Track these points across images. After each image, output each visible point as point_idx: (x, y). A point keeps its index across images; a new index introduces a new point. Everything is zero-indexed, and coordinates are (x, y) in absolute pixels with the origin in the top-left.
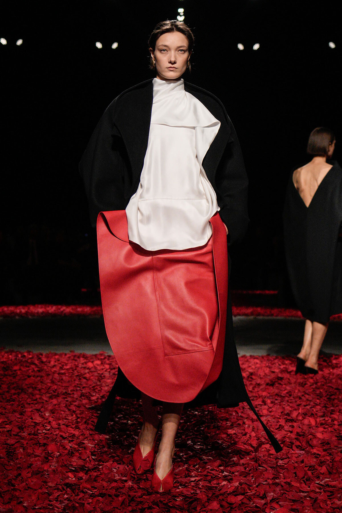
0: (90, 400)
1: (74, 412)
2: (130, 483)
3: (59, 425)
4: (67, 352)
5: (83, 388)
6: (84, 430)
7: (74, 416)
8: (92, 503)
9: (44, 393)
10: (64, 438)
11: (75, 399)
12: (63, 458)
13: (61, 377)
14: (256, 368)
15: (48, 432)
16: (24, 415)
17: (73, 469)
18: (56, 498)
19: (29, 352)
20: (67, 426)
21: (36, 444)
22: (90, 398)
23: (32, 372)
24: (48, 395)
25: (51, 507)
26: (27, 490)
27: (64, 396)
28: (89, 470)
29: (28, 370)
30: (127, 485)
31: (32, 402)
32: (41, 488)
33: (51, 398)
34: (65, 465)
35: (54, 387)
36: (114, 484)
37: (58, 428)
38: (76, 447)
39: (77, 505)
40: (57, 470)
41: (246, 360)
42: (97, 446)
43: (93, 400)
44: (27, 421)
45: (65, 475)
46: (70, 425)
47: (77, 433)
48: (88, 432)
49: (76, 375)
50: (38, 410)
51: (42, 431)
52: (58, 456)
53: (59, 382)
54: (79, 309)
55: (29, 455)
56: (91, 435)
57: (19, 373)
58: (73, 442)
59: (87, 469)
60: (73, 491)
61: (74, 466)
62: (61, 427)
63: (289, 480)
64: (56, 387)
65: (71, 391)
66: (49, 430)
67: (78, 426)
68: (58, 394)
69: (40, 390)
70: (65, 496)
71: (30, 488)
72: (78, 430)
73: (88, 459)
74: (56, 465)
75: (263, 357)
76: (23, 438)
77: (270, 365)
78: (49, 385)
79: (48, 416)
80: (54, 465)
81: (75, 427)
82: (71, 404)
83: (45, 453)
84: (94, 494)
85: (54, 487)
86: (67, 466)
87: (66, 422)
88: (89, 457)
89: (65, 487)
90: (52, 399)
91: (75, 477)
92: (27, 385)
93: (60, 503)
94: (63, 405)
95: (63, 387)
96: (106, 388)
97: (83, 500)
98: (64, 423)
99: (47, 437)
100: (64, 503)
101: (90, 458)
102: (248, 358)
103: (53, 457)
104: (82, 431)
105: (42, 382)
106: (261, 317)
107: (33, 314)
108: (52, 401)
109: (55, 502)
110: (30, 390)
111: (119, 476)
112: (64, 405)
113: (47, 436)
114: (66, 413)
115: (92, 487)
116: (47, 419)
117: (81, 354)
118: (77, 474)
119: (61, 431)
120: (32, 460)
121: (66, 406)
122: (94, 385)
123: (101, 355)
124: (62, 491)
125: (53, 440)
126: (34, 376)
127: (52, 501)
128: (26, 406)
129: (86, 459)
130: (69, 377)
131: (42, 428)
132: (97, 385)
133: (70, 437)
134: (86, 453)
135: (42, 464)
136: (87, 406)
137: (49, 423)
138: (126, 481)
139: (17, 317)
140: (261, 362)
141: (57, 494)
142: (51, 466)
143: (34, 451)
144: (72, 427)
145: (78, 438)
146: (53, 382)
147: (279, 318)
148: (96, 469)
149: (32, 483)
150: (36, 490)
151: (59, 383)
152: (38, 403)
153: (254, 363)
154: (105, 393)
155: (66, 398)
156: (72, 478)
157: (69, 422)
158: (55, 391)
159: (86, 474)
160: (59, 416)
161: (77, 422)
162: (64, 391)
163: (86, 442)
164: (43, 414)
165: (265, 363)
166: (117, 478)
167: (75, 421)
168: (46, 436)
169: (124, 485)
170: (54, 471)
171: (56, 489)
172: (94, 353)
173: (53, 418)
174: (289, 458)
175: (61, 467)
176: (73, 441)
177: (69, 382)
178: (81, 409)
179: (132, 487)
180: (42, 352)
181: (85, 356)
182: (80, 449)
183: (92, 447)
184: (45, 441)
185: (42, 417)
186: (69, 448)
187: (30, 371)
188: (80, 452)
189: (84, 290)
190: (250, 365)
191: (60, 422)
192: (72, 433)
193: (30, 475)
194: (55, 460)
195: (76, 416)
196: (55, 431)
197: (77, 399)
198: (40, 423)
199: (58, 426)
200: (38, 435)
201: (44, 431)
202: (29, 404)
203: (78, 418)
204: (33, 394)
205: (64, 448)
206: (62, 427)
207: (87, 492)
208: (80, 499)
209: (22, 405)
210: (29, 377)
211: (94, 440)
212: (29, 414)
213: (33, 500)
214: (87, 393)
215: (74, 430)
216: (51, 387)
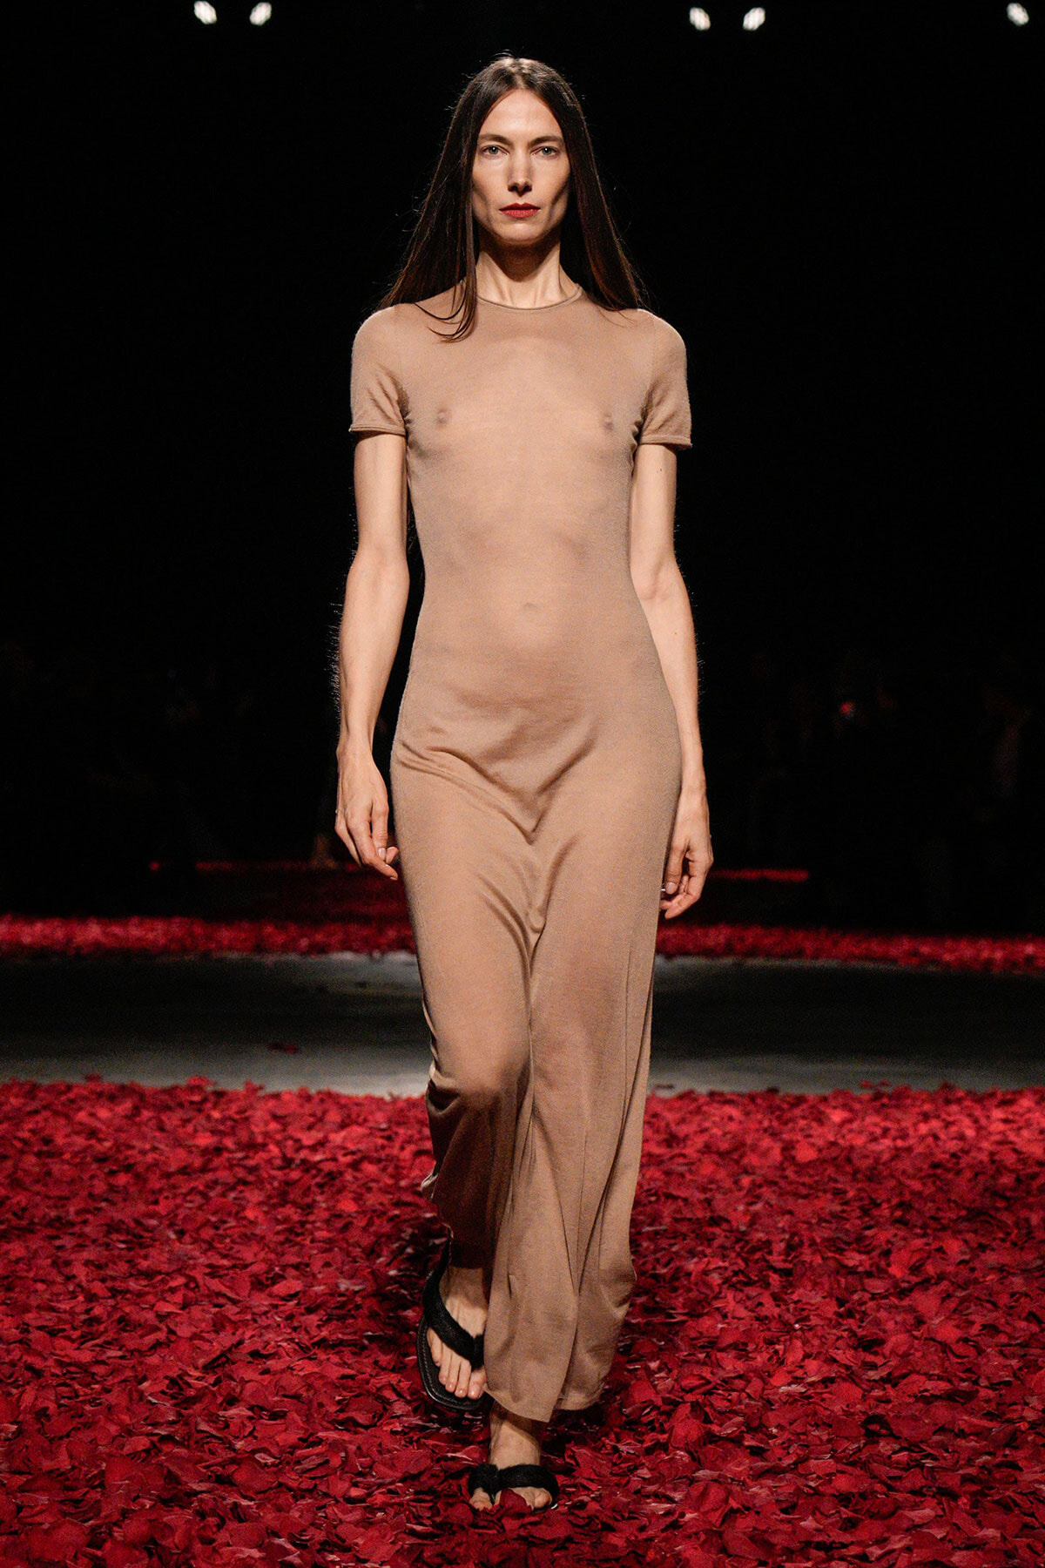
3: (25, 1329)
4: (76, 1079)
7: (81, 1298)
12: (28, 1442)
13: (45, 1165)
14: (725, 1134)
20: (53, 1333)
27: (49, 1232)
35: (15, 1201)
37: (20, 1342)
41: (693, 1106)
46: (64, 1330)
52: (10, 1436)
53: (37, 1182)
62: (31, 1336)
64: (21, 1199)
65: (78, 1213)
68: (31, 1222)
75: (752, 1098)
77: (775, 1124)
81: (82, 1336)
87: (49, 1319)
90: (8, 1243)
95: (49, 1198)
98: (40, 1323)
102: (701, 1101)
106: (758, 962)
108: (11, 1246)
112: (49, 1260)
114: (55, 1289)
117: (123, 1088)
123: (192, 1089)
130: (76, 1165)
140: (747, 1114)
144: (69, 1338)
147: (821, 963)
151: (36, 1188)
153: (722, 1119)
155: (57, 1237)
157: (60, 1319)
158: (20, 1213)
162: (53, 1214)
165: (759, 1117)
172: (168, 1082)
177: (72, 1181)
181: (132, 1093)
190: (707, 1124)
191: (30, 1317)
197: (94, 1241)
199: (21, 1333)
206: (35, 1335)
215: (76, 1345)
216: (8, 1198)
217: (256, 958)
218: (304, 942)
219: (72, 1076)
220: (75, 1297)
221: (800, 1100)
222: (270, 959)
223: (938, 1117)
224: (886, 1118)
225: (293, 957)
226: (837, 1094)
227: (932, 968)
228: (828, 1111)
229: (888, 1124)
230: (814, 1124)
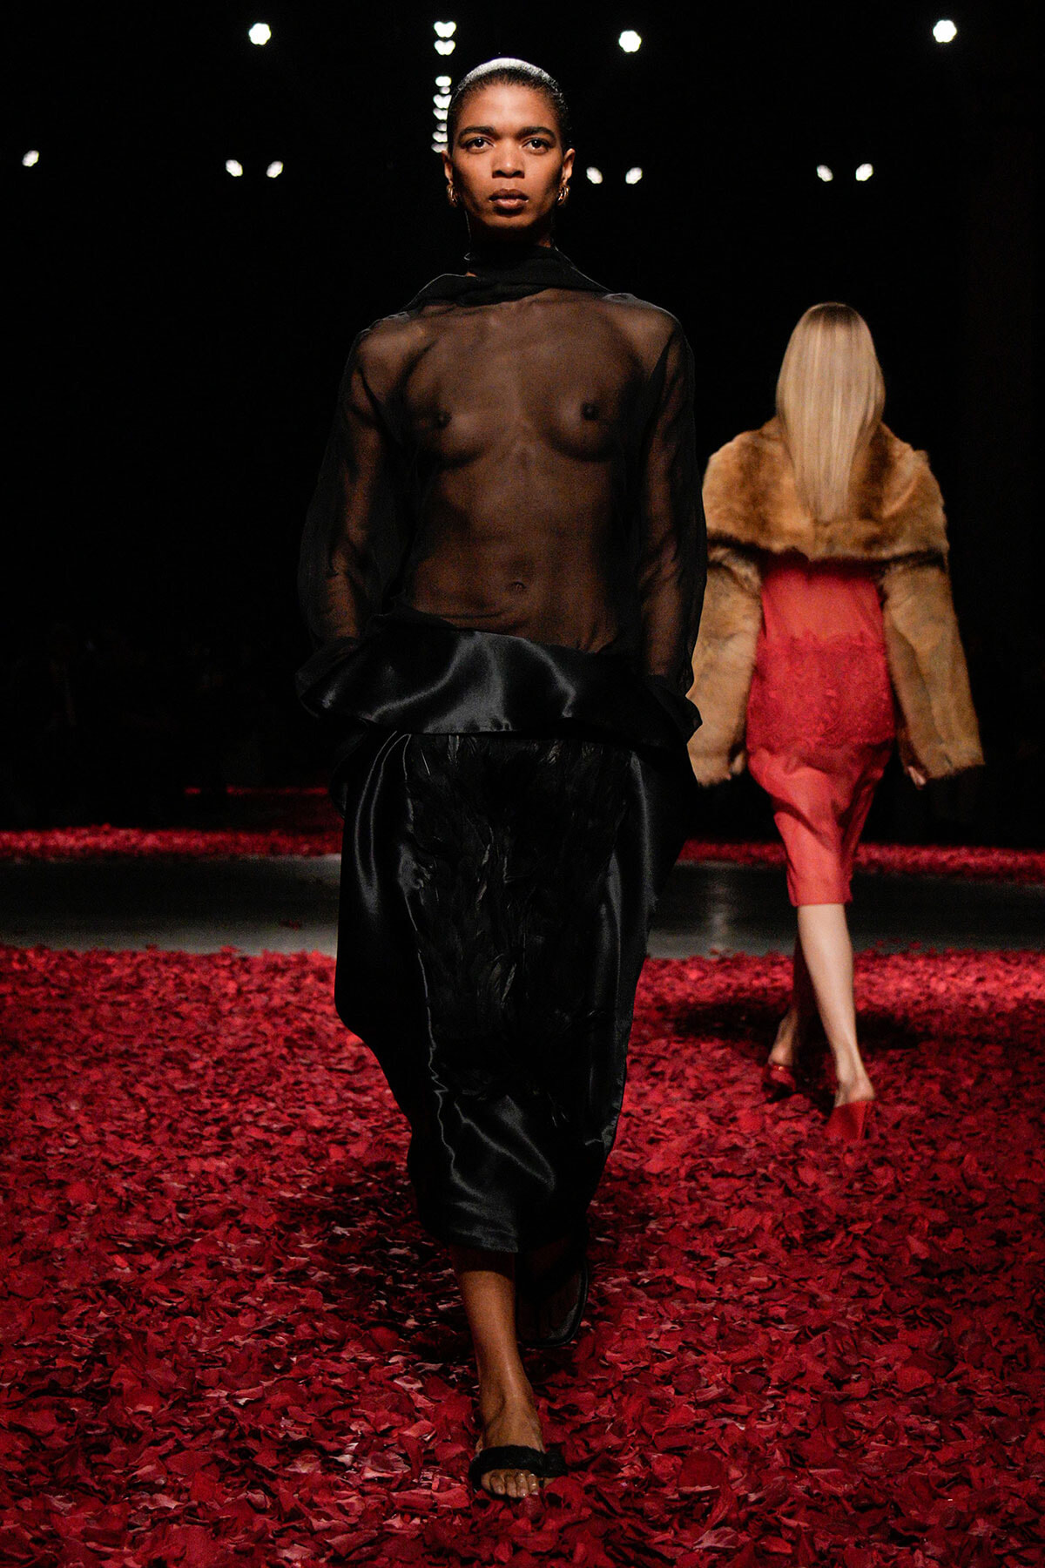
0: (186, 1071)
1: (143, 1100)
2: (270, 1281)
3: (102, 1133)
4: (140, 949)
5: (173, 1039)
6: (163, 1148)
7: (143, 1111)
8: (168, 1330)
9: (70, 1054)
10: (112, 1168)
11: (148, 1069)
12: (104, 1218)
13: (117, 1011)
15: (72, 1151)
16: (13, 1109)
17: (128, 1245)
18: (78, 1320)
19: (40, 950)
20: (122, 1136)
21: (37, 1183)
22: (187, 1065)
23: (44, 999)
24: (79, 1059)
25: (63, 1343)
26: (7, 1299)
27: (121, 1062)
28: (169, 1248)
29: (33, 996)
30: (260, 1284)
31: (37, 1076)
32: (41, 1295)
33: (86, 1065)
34: (108, 1237)
35: (95, 1038)
36: (229, 1283)
37: (99, 1143)
38: (140, 1189)
39: (128, 1336)
40: (87, 1249)
42: (193, 1189)
43: (194, 1071)
44: (22, 1124)
45: (106, 1262)
46: (129, 1134)
47: (145, 1154)
48: (174, 1152)
49: (155, 1006)
50: (51, 1097)
51: (57, 1149)
52: (91, 1212)
53: (110, 1024)
54: (177, 841)
55: (17, 1211)
56: (182, 1158)
57: (10, 1001)
58: (134, 1177)
59: (162, 1245)
60: (122, 1299)
61: (132, 1237)
62: (107, 1139)
63: (667, 1273)
64: (100, 1038)
65: (141, 1047)
66: (74, 1147)
67: (149, 1136)
68: (107, 1054)
69: (59, 1045)
70: (103, 1314)
71: (14, 1294)
72: (147, 1146)
73: (167, 1220)
74: (86, 1236)
76: (8, 1167)
78: (84, 1031)
79: (77, 1111)
80: (79, 1236)
81: (143, 1139)
82: (137, 1081)
83: (60, 1205)
84: (176, 1307)
85: (75, 1290)
86: (114, 1240)
87: (120, 1127)
88: (170, 1216)
89: (102, 1292)
90: (90, 1068)
91: (130, 1265)
92: (28, 1032)
93: (88, 1333)
94: (115, 1084)
95: (120, 1037)
96: (230, 1041)
97: (148, 1324)
98: (114, 1129)
99: (69, 1165)
100: (97, 1331)
101: (174, 1216)
103: (79, 1216)
104: (160, 1149)
105: (67, 1026)
107: (59, 851)
108: (91, 1072)
109: (75, 1329)
110: (36, 1046)
111: (243, 1262)
112: (119, 1084)
113: (69, 1161)
114: (123, 1103)
115: (172, 1291)
116: (72, 1119)
117: (173, 953)
118: (138, 1257)
119: (106, 1150)
120: (24, 1222)
121: (123, 1087)
122: (199, 1032)
123: (225, 955)
124: (93, 1302)
125: (83, 1173)
126: (48, 1010)
127: (68, 1328)
128: (23, 1085)
129: (163, 1220)
131: (58, 1141)
132: (209, 1033)
133: (127, 1164)
134: (163, 1205)
135: (50, 1232)
136: (176, 1085)
137: (77, 1129)
138: (260, 1276)
139: (18, 860)
141: (81, 1309)
142: (73, 1239)
143: (31, 1200)
144: (133, 1140)
145: (147, 1167)
146: (95, 1026)
148: (183, 1245)
149: (20, 1283)
150: (29, 1300)
151: (110, 1029)
152: (54, 1079)
154: (225, 1053)
155: (126, 1066)
156: (123, 1269)
157: (126, 1125)
158: (98, 1048)
159: (160, 1257)
160: (104, 1112)
161: (149, 1127)
162: (123, 1048)
163: (166, 1176)
164: (63, 1106)
166: (238, 1265)
167: (143, 1124)
168: (65, 1161)
169: (254, 1287)
170: (78, 1250)
171: (78, 1297)
172: (207, 951)
173: (87, 1118)
174: (674, 1216)
175: (97, 1240)
176: (134, 1173)
177: (137, 1024)
178: (160, 1093)
179: (275, 1289)
180: (71, 948)
181: (180, 959)
182: (151, 1195)
183: (182, 1190)
184: (62, 1176)
185: (59, 1112)
186: (119, 1190)
187: (38, 998)
188: (150, 1201)
189: (195, 791)
191: (105, 1126)
192: (132, 1155)
193: (16, 1261)
194: (83, 1223)
195: (147, 1108)
196: (90, 1150)
197: (153, 1068)
198: (55, 1128)
199: (99, 1136)
200: (47, 1161)
201: (62, 1150)
202: (30, 1081)
203: (152, 1115)
204: (41, 1056)
205: (110, 1192)
206: (109, 1138)
207: (157, 1304)
208: (139, 1322)
209: (11, 1085)
210: (36, 1011)
211: (186, 1172)
212: (28, 1106)
213: (21, 1325)
214: (178, 1053)
215: (139, 1145)
216: (90, 1037)
217: (272, 859)
218: (306, 848)
219: (137, 946)
220: (137, 1110)
221: (666, 963)
222: (284, 858)
223: (766, 974)
224: (729, 976)
225: (298, 858)
226: (693, 959)
227: (761, 867)
228: (687, 972)
229: (730, 980)
230: (677, 981)
